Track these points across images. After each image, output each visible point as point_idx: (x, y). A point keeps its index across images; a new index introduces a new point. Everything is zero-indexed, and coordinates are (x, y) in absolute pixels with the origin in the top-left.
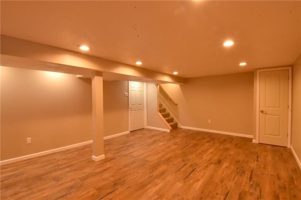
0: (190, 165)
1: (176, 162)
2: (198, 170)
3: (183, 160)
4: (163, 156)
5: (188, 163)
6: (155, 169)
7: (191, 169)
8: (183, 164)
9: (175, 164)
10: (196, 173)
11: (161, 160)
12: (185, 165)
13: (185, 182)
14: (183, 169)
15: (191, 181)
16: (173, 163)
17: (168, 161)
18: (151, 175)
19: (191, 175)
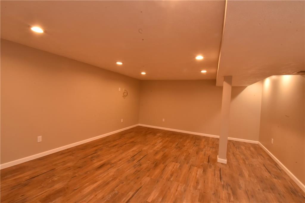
0: (135, 161)
1: (148, 163)
2: (129, 157)
3: (141, 165)
4: (164, 169)
5: (136, 162)
6: (163, 155)
7: (135, 157)
8: (141, 161)
9: (149, 160)
10: (132, 155)
11: (163, 164)
12: (140, 160)
13: (141, 150)
14: (142, 157)
15: (137, 150)
16: (151, 162)
17: (155, 163)
18: (164, 152)
19: (136, 153)
